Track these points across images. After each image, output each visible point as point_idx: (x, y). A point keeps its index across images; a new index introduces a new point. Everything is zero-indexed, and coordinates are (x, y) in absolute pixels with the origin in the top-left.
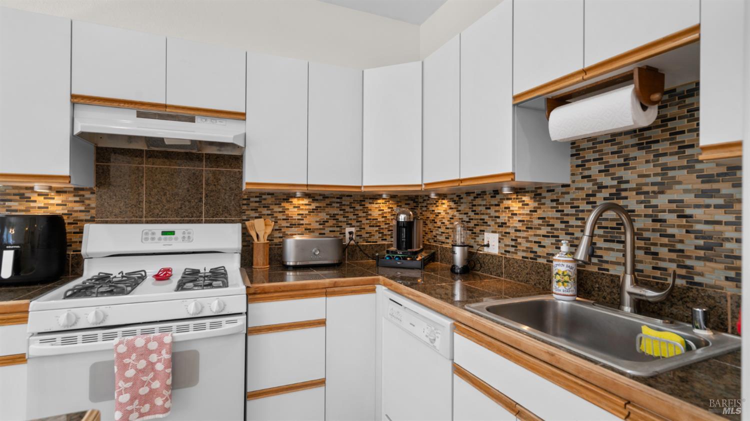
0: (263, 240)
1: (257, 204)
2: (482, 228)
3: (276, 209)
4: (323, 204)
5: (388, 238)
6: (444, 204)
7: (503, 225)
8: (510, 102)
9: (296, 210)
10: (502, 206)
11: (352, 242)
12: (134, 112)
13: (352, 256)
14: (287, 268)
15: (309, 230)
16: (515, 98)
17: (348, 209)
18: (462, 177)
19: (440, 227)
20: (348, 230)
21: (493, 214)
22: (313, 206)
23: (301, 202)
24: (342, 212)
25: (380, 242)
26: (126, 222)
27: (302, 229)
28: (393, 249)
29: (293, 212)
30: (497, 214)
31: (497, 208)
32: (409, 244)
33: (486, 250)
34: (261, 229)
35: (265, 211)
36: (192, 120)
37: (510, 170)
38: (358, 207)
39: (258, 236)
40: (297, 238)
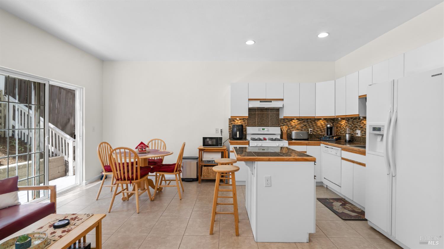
0: (285, 131)
1: (283, 122)
2: (356, 129)
3: (288, 123)
4: (302, 122)
5: (323, 132)
6: (343, 121)
7: (362, 128)
8: (358, 97)
9: (294, 123)
10: (361, 122)
11: (311, 133)
12: (259, 101)
13: (311, 137)
14: (292, 139)
15: (298, 129)
16: (359, 96)
17: (310, 123)
18: (346, 115)
19: (342, 129)
20: (310, 129)
21: (359, 124)
22: (299, 122)
23: (295, 121)
24: (308, 124)
25: (321, 134)
26: (253, 126)
27: (296, 129)
28: (326, 135)
29: (293, 124)
30: (360, 125)
31: (360, 123)
32: (331, 134)
33: (357, 135)
34: (285, 128)
35: (285, 124)
36: (271, 102)
37: (358, 114)
38: (313, 122)
39: (284, 130)
40: (295, 131)
